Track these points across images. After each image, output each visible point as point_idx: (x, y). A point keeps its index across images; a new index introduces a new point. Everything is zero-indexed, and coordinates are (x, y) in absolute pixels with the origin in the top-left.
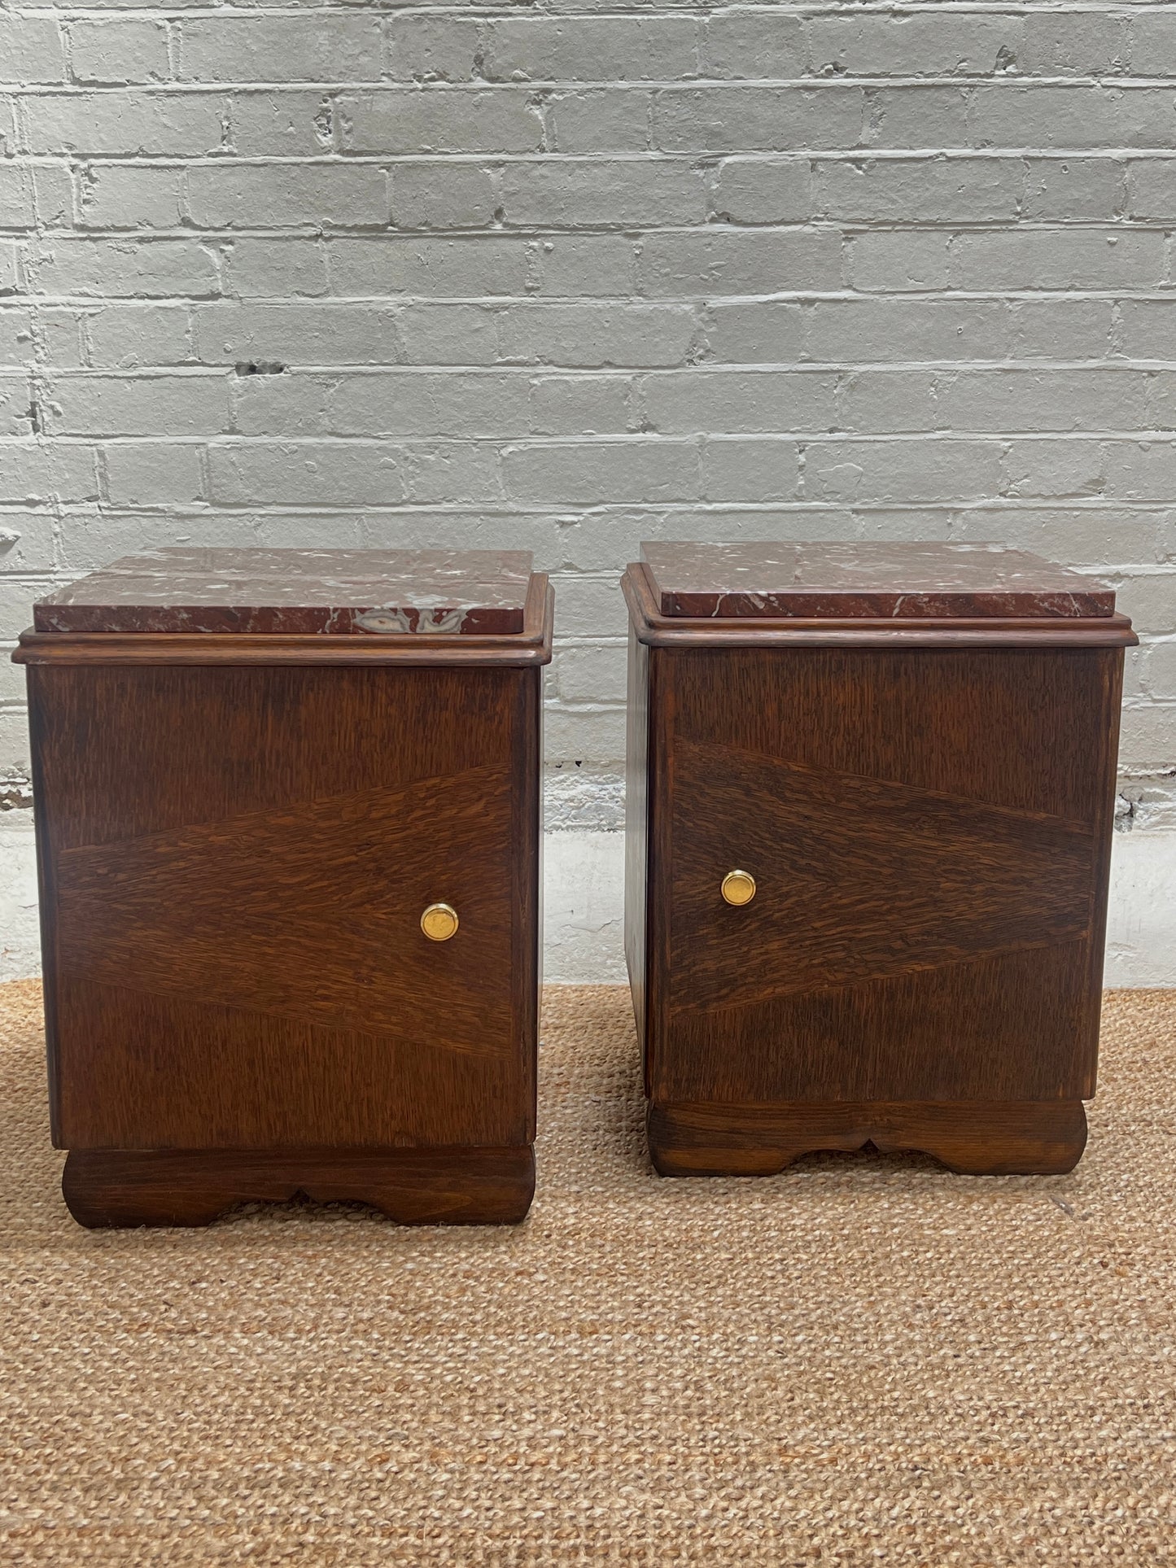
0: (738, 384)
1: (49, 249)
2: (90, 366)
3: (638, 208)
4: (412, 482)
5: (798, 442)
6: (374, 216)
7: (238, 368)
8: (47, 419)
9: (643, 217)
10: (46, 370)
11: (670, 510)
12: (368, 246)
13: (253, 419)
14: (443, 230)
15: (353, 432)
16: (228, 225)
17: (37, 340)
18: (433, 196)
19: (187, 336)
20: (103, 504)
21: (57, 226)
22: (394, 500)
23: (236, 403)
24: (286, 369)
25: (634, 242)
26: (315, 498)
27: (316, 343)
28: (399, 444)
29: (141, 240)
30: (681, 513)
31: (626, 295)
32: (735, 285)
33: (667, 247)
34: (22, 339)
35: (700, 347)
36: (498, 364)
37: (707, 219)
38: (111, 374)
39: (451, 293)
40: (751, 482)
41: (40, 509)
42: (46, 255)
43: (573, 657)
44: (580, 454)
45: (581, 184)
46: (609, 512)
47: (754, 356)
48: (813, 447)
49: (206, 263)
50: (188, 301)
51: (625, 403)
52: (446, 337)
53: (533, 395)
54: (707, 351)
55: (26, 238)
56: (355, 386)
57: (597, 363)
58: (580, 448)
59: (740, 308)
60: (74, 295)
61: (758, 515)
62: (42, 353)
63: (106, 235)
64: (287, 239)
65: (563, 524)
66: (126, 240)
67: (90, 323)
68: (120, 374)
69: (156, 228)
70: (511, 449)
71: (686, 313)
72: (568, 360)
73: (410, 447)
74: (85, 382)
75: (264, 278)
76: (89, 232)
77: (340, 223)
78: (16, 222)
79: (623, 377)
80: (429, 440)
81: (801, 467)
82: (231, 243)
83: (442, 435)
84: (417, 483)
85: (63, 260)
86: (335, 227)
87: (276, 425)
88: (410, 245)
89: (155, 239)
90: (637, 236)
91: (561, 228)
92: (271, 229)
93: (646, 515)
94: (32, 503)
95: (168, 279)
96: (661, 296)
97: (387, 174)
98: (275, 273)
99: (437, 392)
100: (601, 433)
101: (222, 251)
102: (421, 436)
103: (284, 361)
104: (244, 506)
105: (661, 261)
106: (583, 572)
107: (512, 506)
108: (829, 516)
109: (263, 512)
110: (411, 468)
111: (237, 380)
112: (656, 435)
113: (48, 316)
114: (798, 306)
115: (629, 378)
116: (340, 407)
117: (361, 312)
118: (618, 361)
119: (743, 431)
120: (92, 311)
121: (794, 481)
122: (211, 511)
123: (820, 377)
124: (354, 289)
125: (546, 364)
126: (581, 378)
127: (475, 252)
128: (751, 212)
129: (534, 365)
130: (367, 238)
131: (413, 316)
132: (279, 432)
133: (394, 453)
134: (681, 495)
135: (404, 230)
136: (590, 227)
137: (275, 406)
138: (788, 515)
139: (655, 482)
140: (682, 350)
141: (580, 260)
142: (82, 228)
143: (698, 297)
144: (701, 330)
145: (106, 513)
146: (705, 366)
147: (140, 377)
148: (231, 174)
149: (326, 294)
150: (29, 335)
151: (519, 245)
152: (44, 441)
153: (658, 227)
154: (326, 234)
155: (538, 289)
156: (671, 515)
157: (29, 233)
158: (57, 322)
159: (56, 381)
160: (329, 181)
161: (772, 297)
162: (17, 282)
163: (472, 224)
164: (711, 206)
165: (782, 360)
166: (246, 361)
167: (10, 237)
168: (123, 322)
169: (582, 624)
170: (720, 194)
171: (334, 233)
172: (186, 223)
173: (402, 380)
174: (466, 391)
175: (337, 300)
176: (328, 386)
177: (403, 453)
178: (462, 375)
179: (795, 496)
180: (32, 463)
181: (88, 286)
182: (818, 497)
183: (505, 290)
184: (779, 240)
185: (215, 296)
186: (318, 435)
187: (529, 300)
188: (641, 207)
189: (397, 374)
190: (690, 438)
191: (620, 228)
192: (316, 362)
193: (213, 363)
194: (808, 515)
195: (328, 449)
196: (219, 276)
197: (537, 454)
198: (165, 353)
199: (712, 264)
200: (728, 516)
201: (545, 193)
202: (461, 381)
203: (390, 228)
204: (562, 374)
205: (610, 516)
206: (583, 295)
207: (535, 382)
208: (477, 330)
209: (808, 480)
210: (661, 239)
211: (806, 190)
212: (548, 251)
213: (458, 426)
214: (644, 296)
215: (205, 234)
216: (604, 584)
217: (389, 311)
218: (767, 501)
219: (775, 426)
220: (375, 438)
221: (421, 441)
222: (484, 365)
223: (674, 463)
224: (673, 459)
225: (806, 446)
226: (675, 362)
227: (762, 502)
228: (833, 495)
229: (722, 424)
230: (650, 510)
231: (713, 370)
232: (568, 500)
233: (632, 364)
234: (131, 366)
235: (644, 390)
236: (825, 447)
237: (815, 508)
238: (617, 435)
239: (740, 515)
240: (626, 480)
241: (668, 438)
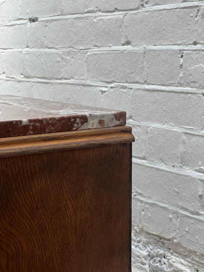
0: (158, 17)
2: (4, 22)
5: (180, 50)
7: (29, 20)
11: (134, 87)
13: (31, 41)
15: (51, 46)
19: (20, 8)
22: (59, 77)
23: (28, 34)
24: (39, 19)
26: (43, 75)
27: (44, 7)
28: (61, 52)
30: (138, 90)
36: (86, 13)
38: (7, 24)
40: (162, 74)
44: (107, 56)
46: (116, 87)
48: (186, 54)
51: (121, 30)
53: (94, 27)
56: (52, 26)
57: (113, 9)
58: (107, 53)
65: (103, 92)
70: (88, 54)
72: (104, 8)
73: (63, 53)
74: (3, 28)
79: (120, 16)
80: (68, 49)
81: (181, 66)
83: (72, 47)
84: (65, 70)
87: (36, 43)
93: (127, 89)
99: (70, 27)
100: (114, 46)
102: (66, 48)
103: (38, 16)
104: (30, 78)
107: (89, 82)
108: (193, 96)
109: (33, 81)
110: (64, 63)
111: (29, 25)
112: (131, 47)
115: (122, 16)
116: (49, 35)
118: (119, 8)
121: (178, 74)
122: (24, 79)
123: (190, 10)
125: (99, 11)
126: (108, 17)
129: (95, 12)
132: (36, 47)
133: (60, 55)
137: (36, 36)
138: (177, 95)
139: (130, 72)
146: (148, 7)
147: (12, 25)
156: (135, 90)
166: (31, 17)
173: (62, 22)
174: (77, 26)
176: (46, 26)
177: (62, 56)
178: (76, 18)
179: (179, 83)
182: (188, 84)
186: (44, 48)
189: (61, 19)
190: (140, 49)
192: (44, 16)
193: (24, 18)
195: (46, 54)
197: (95, 57)
198: (16, 15)
202: (76, 21)
204: (103, 16)
205: (116, 89)
207: (95, 20)
209: (184, 74)
213: (75, 43)
218: (169, 85)
219: (172, 41)
220: (56, 49)
221: (66, 50)
222: (82, 13)
223: (135, 62)
224: (135, 60)
225: (183, 53)
226: (136, 7)
227: (166, 86)
228: (194, 83)
229: (153, 41)
230: (128, 87)
231: (149, 10)
232: (104, 80)
233: (123, 9)
234: (10, 21)
235: (127, 22)
236: (191, 54)
237: (186, 91)
238: (118, 47)
239: (158, 93)
240: (121, 71)
241: (134, 48)
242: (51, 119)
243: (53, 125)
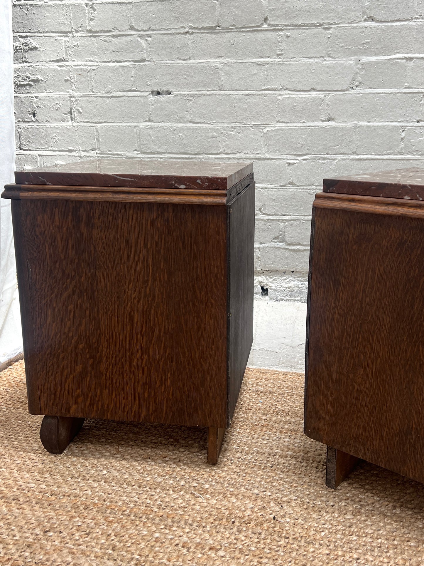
0: (374, 98)
1: (77, 41)
2: (93, 92)
3: (330, 15)
4: (224, 144)
5: (401, 126)
6: (211, 23)
7: (152, 92)
8: (76, 115)
9: (332, 19)
10: (76, 94)
11: (339, 158)
12: (208, 37)
13: (158, 115)
14: (241, 28)
15: (199, 121)
16: (149, 29)
17: (72, 81)
18: (237, 12)
19: (132, 79)
20: (98, 152)
21: (80, 31)
22: (216, 152)
23: (151, 108)
24: (172, 93)
25: (328, 32)
26: (183, 151)
27: (185, 81)
28: (219, 127)
29: (114, 36)
30: (344, 160)
31: (323, 57)
32: (374, 51)
33: (343, 34)
34: (67, 81)
35: (357, 81)
36: (263, 90)
37: (362, 20)
38: (101, 95)
39: (243, 57)
40: (378, 145)
41: (73, 154)
42: (75, 43)
43: (292, 225)
44: (298, 131)
45: (304, 5)
46: (311, 159)
47: (383, 85)
48: (408, 129)
49: (139, 46)
50: (132, 63)
51: (320, 108)
52: (241, 78)
53: (278, 104)
54: (360, 83)
55: (68, 36)
56: (201, 100)
57: (308, 89)
58: (299, 129)
59: (376, 62)
60: (87, 61)
61: (380, 161)
62: (74, 87)
63: (99, 34)
64: (173, 34)
65: (290, 164)
66: (108, 36)
67: (93, 73)
68: (104, 95)
69: (120, 31)
70: (267, 129)
71: (351, 65)
72: (295, 87)
73: (224, 128)
74: (91, 99)
75: (163, 52)
76: (93, 33)
77: (196, 26)
78: (64, 29)
79: (320, 96)
80: (232, 125)
81: (402, 139)
82: (150, 37)
83: (238, 122)
84: (226, 144)
85: (82, 46)
86: (194, 28)
87: (168, 118)
88: (226, 35)
89: (120, 36)
90: (328, 29)
91: (294, 25)
92: (167, 30)
93: (328, 160)
94: (70, 151)
95: (124, 54)
96: (339, 57)
97: (217, 3)
98: (168, 50)
99: (236, 103)
100: (309, 122)
101: (147, 40)
102: (228, 123)
103: (171, 89)
104: (154, 153)
105: (340, 40)
106: (298, 186)
107: (267, 156)
108: (415, 162)
109: (161, 156)
110: (224, 138)
111: (152, 98)
112: (334, 123)
113: (76, 70)
114: (404, 61)
115: (323, 96)
116: (195, 110)
117: (204, 67)
118: (318, 88)
119: (376, 122)
120: (94, 68)
121: (398, 145)
122: (141, 156)
123: (414, 95)
124: (202, 56)
125: (285, 90)
126: (300, 96)
127: (255, 38)
128: (383, 16)
129: (279, 90)
130: (208, 33)
131: (227, 68)
132: (169, 121)
133: (216, 130)
134: (343, 151)
135: (224, 29)
136: (307, 25)
137: (167, 109)
138: (395, 161)
139: (332, 145)
140: (348, 82)
141: (302, 40)
142: (90, 31)
143: (357, 57)
144: (357, 73)
145: (99, 155)
146: (358, 90)
147: (113, 97)
148: (151, 5)
149: (189, 59)
150: (69, 78)
151: (274, 34)
152: (75, 124)
153: (339, 24)
154: (190, 31)
155: (282, 54)
156: (339, 160)
157: (69, 35)
158: (80, 73)
159: (80, 99)
160: (192, 7)
161: (392, 57)
162: (64, 56)
163: (254, 25)
164: (364, 13)
165: (395, 87)
166: (155, 89)
167: (62, 36)
168: (106, 72)
169: (296, 210)
170: (369, 7)
171: (194, 31)
172: (132, 28)
173: (221, 98)
174: (249, 102)
175: (194, 61)
176: (189, 100)
177: (220, 131)
178: (247, 95)
179: (399, 152)
180: (70, 134)
181: (92, 57)
182: (410, 153)
183: (267, 55)
184: (398, 29)
185: (143, 60)
186: (185, 122)
187: (278, 60)
188: (331, 15)
189: (219, 95)
190: (350, 124)
191: (321, 25)
192: (185, 90)
193: (142, 90)
194: (405, 161)
195: (189, 129)
196: (145, 52)
197: (280, 132)
198: (123, 86)
199: (364, 41)
200: (366, 161)
201: (287, 9)
202: (247, 98)
203: (218, 28)
204: (292, 94)
205: (310, 161)
206: (303, 57)
207: (280, 98)
208: (254, 74)
209: (405, 145)
210: (340, 30)
211: (412, 4)
212: (288, 37)
213: (245, 119)
214: (331, 57)
215: (139, 33)
216: (307, 192)
217: (216, 66)
218: (385, 155)
219: (391, 119)
220: (209, 124)
221: (228, 125)
222: (257, 90)
223: (342, 136)
224: (341, 134)
225: (405, 128)
226: (344, 88)
227: (383, 155)
228: (417, 152)
229: (365, 118)
230: (330, 158)
231: (362, 92)
232: (293, 153)
233: (324, 89)
234: (109, 92)
235: (329, 101)
236: (414, 129)
237: (408, 158)
238: (316, 123)
239: (372, 161)
240: (319, 144)
241: (340, 124)
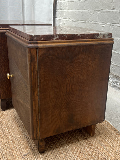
11: (114, 25)
13: (79, 7)
15: (86, 9)
22: (88, 21)
26: (83, 20)
30: (116, 26)
46: (108, 25)
51: (112, 4)
56: (87, 2)
58: (106, 12)
65: (103, 26)
70: (99, 12)
73: (90, 12)
74: (70, 2)
80: (92, 11)
84: (90, 18)
87: (81, 8)
94: (66, 19)
100: (109, 10)
102: (92, 10)
107: (98, 23)
109: (79, 21)
110: (90, 15)
111: (79, 1)
116: (86, 5)
122: (76, 21)
134: (116, 22)
137: (81, 5)
139: (113, 19)
147: (73, 1)
152: (67, 10)
176: (85, 2)
180: (66, 13)
186: (84, 10)
190: (118, 11)
195: (84, 12)
197: (101, 13)
213: (95, 8)
220: (88, 10)
224: (115, 15)
230: (112, 25)
232: (104, 22)
240: (110, 19)
241: (116, 11)
242: (87, 34)
243: (88, 36)
